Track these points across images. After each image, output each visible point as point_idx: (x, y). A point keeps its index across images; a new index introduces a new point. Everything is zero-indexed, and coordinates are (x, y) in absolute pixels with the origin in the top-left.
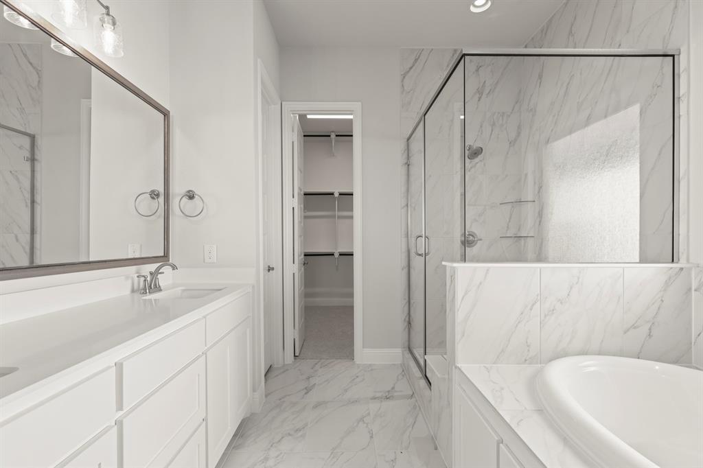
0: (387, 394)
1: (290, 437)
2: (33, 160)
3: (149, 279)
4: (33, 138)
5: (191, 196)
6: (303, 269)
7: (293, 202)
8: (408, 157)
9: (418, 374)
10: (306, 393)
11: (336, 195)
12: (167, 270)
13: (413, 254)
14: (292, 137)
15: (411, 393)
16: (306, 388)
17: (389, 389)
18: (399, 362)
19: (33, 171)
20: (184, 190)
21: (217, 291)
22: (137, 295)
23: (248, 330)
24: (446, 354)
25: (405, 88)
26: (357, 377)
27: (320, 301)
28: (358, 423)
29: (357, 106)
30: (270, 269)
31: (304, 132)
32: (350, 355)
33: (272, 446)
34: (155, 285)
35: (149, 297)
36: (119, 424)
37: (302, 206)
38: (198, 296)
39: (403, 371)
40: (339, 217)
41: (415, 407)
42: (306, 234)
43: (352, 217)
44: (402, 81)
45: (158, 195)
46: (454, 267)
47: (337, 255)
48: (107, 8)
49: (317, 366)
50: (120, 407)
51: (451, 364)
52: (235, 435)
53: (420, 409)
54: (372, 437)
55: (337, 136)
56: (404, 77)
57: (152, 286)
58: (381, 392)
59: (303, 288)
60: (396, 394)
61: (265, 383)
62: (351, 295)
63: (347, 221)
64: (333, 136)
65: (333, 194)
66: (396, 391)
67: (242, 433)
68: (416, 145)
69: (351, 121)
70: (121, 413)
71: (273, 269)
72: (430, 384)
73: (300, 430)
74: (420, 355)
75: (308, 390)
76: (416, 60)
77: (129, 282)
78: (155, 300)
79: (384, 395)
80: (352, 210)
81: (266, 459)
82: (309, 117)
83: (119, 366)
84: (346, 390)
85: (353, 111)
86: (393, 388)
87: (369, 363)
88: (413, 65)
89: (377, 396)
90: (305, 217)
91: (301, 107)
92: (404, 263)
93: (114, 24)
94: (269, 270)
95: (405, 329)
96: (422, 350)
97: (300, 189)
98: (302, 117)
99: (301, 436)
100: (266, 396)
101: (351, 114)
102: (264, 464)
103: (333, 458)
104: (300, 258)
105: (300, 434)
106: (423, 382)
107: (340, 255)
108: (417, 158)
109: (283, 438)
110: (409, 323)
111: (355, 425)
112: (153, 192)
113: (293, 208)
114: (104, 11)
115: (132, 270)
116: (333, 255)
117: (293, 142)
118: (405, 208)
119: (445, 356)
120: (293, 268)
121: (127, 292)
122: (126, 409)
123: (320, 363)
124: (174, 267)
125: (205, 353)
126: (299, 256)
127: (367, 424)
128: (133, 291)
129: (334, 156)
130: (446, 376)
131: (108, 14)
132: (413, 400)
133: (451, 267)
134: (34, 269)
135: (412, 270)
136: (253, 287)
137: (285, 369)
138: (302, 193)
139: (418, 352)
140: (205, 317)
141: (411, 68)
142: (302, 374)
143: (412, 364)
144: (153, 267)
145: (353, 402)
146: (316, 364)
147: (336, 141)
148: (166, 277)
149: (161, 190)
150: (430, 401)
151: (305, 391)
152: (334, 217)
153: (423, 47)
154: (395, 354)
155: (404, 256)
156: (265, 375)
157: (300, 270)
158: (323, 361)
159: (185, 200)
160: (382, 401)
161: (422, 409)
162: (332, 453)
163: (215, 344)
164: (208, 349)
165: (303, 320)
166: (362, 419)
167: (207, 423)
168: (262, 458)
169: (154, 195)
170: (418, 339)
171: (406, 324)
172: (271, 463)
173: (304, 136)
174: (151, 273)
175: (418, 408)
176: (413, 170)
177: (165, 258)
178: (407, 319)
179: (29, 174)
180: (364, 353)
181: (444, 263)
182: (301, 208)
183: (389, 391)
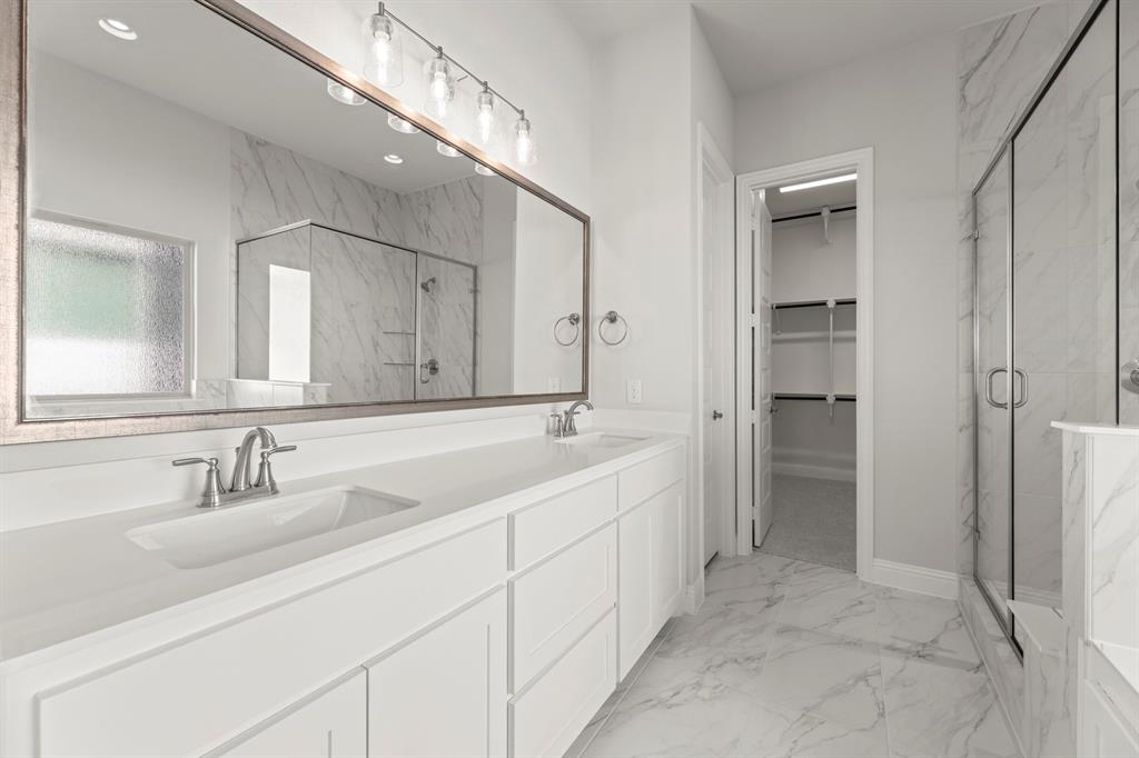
0: (920, 648)
1: (735, 665)
2: (475, 291)
3: (563, 419)
4: (475, 269)
5: (612, 318)
6: (769, 418)
7: (753, 320)
8: (975, 225)
9: (996, 631)
10: (768, 606)
11: (831, 304)
12: (581, 408)
13: (984, 405)
14: (752, 223)
15: (978, 662)
16: (768, 599)
17: (927, 640)
18: (952, 594)
19: (475, 303)
20: (604, 313)
21: (639, 441)
22: (552, 437)
23: (680, 498)
24: (1061, 608)
25: (968, 100)
26: (861, 603)
27: (800, 469)
28: (856, 682)
29: (864, 156)
30: (717, 416)
31: (772, 215)
32: (850, 565)
33: (708, 669)
34: (570, 427)
35: (563, 440)
36: (510, 586)
37: (769, 325)
38: (616, 444)
39: (961, 615)
40: (834, 340)
41: (983, 691)
42: (775, 367)
43: (854, 339)
44: (963, 89)
45: (577, 320)
46: (1084, 435)
47: (831, 400)
48: (522, 112)
49: (788, 568)
50: (511, 565)
51: (1074, 630)
52: (659, 637)
53: (997, 697)
54: (882, 715)
55: (832, 211)
56: (967, 81)
57: (567, 429)
58: (906, 640)
59: (769, 447)
60: (940, 654)
61: (706, 575)
62: (853, 465)
63: (848, 345)
64: (826, 212)
65: (824, 304)
66: (939, 649)
67: (668, 636)
68: (995, 201)
69: (853, 183)
70: (513, 574)
71: (721, 416)
72: (1022, 653)
73: (753, 661)
74: (1000, 594)
75: (770, 603)
76: (996, 41)
77: (544, 422)
78: (570, 446)
79: (914, 649)
80: (853, 327)
81: (699, 685)
82: (783, 190)
83: (511, 519)
84: (838, 620)
85: (856, 164)
86: (934, 641)
87: (888, 585)
88: (989, 53)
89: (898, 646)
90: (774, 342)
91: (770, 176)
92: (965, 418)
93: (528, 128)
94: (715, 417)
95: (965, 539)
96: (1005, 586)
97: (765, 300)
98: (772, 192)
99: (754, 670)
100: (707, 594)
101: (854, 172)
102: (694, 691)
103: (804, 724)
104: (764, 402)
105: (754, 665)
106: (1005, 650)
107: (837, 399)
108: (995, 226)
109: (725, 662)
110: (976, 530)
111: (850, 682)
112: (572, 316)
113: (753, 328)
114: (519, 116)
115: (547, 408)
116: (825, 399)
117: (753, 232)
118: (969, 318)
119: (1060, 611)
120: (750, 417)
121: (543, 433)
122: (518, 570)
123: (794, 565)
124: (590, 407)
125: (617, 520)
126: (762, 399)
127: (874, 689)
128: (548, 432)
129: (827, 243)
130: (1062, 655)
131: (523, 119)
132: (981, 675)
133: (1074, 433)
134: (475, 401)
135: (983, 435)
136: (688, 438)
137: (738, 562)
138: (769, 306)
139: (998, 589)
140: (617, 473)
141: (984, 59)
142: (764, 576)
143: (981, 608)
144: (567, 405)
145: (847, 643)
146: (787, 565)
147: (831, 220)
148: (583, 419)
149: (580, 312)
150: (1021, 692)
151: (766, 603)
152: (827, 339)
153: (1014, 12)
154: (945, 582)
155: (965, 406)
156: (706, 567)
157: (763, 419)
158: (798, 562)
159: (606, 323)
160: (907, 658)
161: (1000, 698)
162: (804, 715)
163: (628, 512)
164: (621, 516)
165: (769, 494)
166: (864, 677)
167: (618, 611)
168: (694, 681)
169: (574, 319)
170: (996, 562)
171: (968, 531)
172: (704, 693)
173: (773, 221)
174: (566, 413)
175: (992, 695)
176: (985, 248)
177: (581, 396)
178: (971, 522)
179: (472, 306)
180: (873, 566)
181: (1054, 424)
182: (766, 328)
183: (924, 645)
